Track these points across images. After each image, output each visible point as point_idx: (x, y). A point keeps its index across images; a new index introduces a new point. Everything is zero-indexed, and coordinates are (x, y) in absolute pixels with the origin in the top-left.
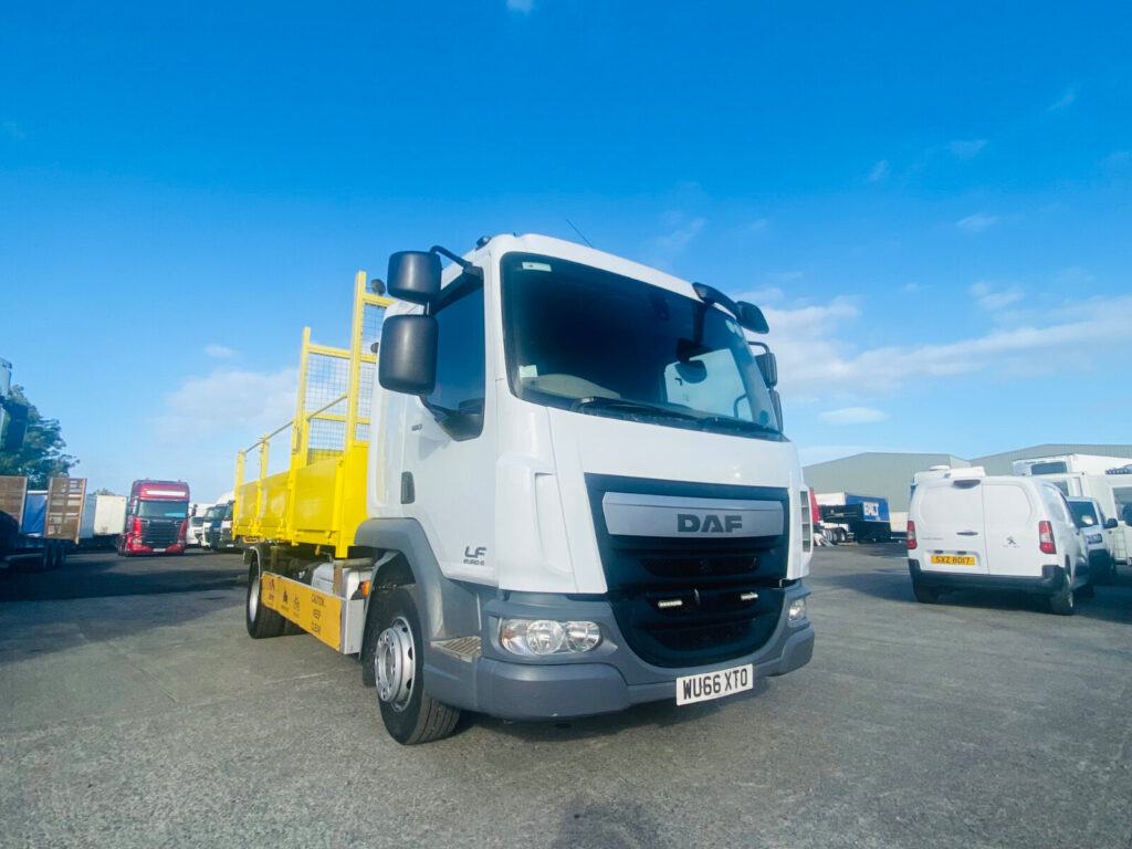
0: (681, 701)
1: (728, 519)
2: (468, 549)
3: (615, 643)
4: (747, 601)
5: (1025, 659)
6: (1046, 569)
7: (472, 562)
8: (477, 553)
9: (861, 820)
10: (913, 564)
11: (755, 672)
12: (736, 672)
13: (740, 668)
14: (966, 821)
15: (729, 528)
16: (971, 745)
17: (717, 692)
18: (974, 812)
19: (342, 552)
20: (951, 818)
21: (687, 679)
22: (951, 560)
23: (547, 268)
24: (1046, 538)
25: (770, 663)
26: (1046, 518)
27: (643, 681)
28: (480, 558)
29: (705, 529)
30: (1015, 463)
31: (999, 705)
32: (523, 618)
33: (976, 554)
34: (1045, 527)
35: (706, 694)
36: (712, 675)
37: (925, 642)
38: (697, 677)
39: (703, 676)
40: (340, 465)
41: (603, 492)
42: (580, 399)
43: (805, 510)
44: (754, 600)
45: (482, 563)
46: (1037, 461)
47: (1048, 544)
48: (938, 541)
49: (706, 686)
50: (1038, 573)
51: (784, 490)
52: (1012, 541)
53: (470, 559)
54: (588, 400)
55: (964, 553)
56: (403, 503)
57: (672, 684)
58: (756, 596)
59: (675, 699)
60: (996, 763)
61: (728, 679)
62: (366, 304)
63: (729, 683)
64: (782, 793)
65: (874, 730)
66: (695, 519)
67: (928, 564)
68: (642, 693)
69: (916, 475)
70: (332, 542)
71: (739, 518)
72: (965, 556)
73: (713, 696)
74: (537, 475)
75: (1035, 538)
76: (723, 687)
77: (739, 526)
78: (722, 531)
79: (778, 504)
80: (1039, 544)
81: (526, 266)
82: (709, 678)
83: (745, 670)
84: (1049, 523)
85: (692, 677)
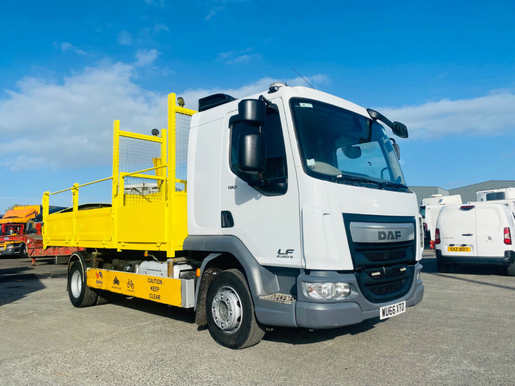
0: (381, 318)
1: (396, 232)
2: (280, 250)
3: (357, 292)
4: (403, 271)
5: (504, 298)
6: (506, 253)
7: (285, 257)
8: (287, 252)
9: (465, 362)
10: (438, 252)
11: (406, 303)
12: (400, 304)
13: (401, 303)
14: (506, 359)
15: (397, 236)
16: (495, 333)
17: (394, 313)
18: (508, 356)
19: (171, 254)
20: (500, 359)
21: (383, 308)
22: (458, 249)
23: (310, 106)
24: (507, 236)
25: (411, 300)
26: (507, 226)
27: (368, 310)
28: (289, 255)
29: (388, 239)
30: (477, 193)
31: (500, 317)
32: (319, 282)
33: (472, 246)
34: (507, 231)
35: (391, 314)
36: (392, 306)
37: (454, 292)
38: (387, 307)
39: (389, 306)
40: (167, 206)
41: (350, 222)
42: (336, 176)
43: (421, 226)
44: (405, 271)
45: (291, 257)
46: (490, 191)
47: (507, 239)
48: (452, 239)
49: (390, 311)
50: (502, 255)
51: (413, 217)
52: (490, 238)
53: (281, 255)
54: (341, 176)
55: (465, 245)
56: (222, 227)
57: (378, 310)
58: (405, 269)
59: (379, 317)
60: (508, 339)
61: (398, 307)
62: (176, 112)
63: (398, 310)
64: (426, 355)
65: (450, 330)
66: (384, 233)
67: (446, 252)
68: (368, 315)
69: (423, 200)
70: (162, 249)
71: (400, 232)
72: (466, 247)
73: (393, 315)
74: (324, 214)
75: (502, 236)
76: (396, 311)
77: (400, 236)
78: (394, 239)
79: (412, 224)
80: (503, 239)
81: (302, 105)
82: (391, 307)
83: (403, 303)
84: (509, 228)
85: (385, 307)
